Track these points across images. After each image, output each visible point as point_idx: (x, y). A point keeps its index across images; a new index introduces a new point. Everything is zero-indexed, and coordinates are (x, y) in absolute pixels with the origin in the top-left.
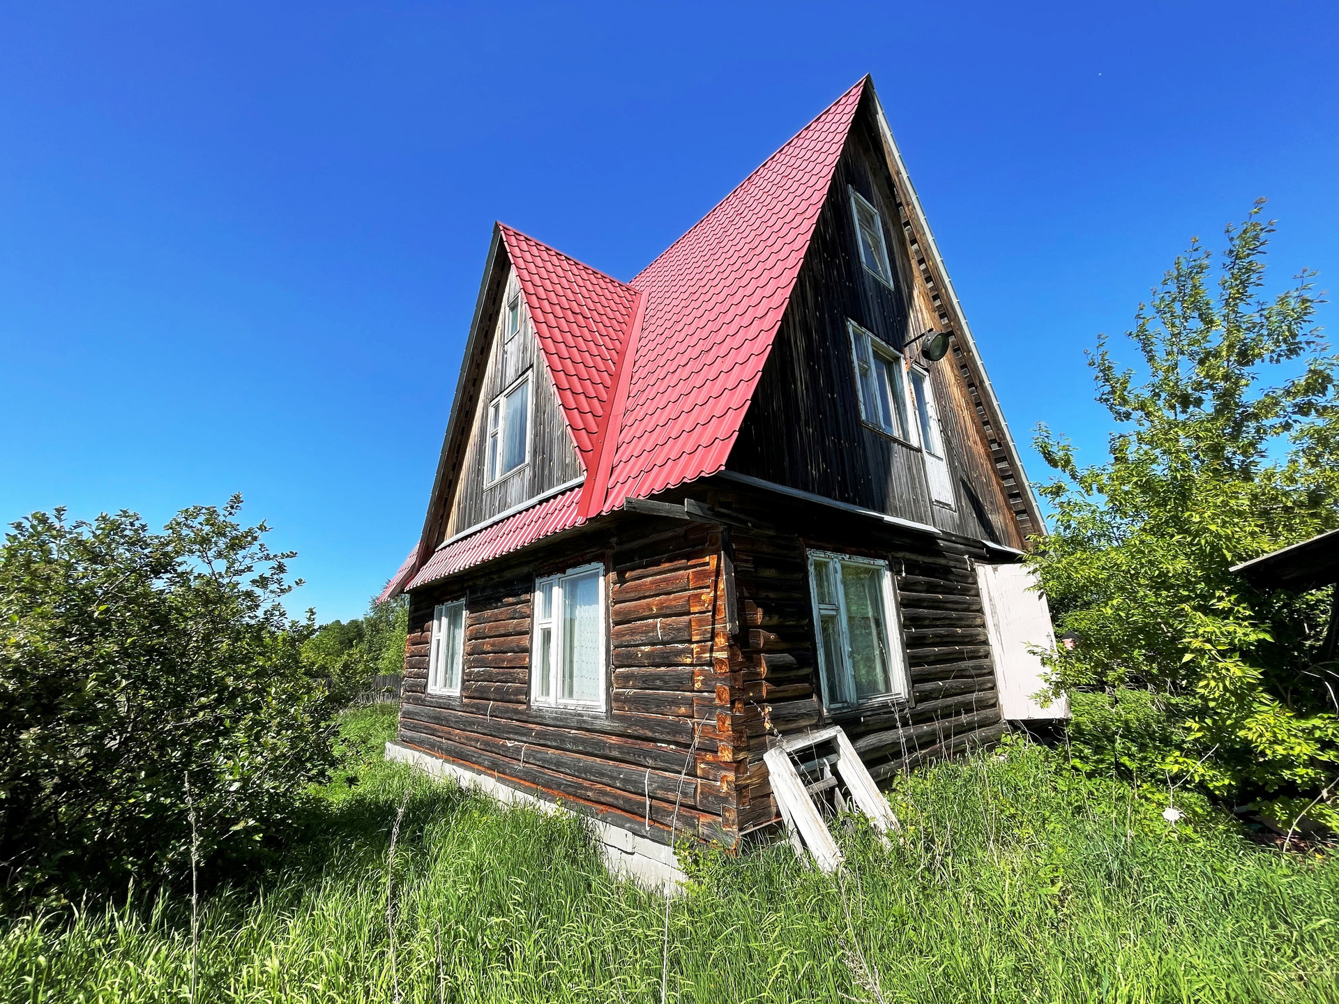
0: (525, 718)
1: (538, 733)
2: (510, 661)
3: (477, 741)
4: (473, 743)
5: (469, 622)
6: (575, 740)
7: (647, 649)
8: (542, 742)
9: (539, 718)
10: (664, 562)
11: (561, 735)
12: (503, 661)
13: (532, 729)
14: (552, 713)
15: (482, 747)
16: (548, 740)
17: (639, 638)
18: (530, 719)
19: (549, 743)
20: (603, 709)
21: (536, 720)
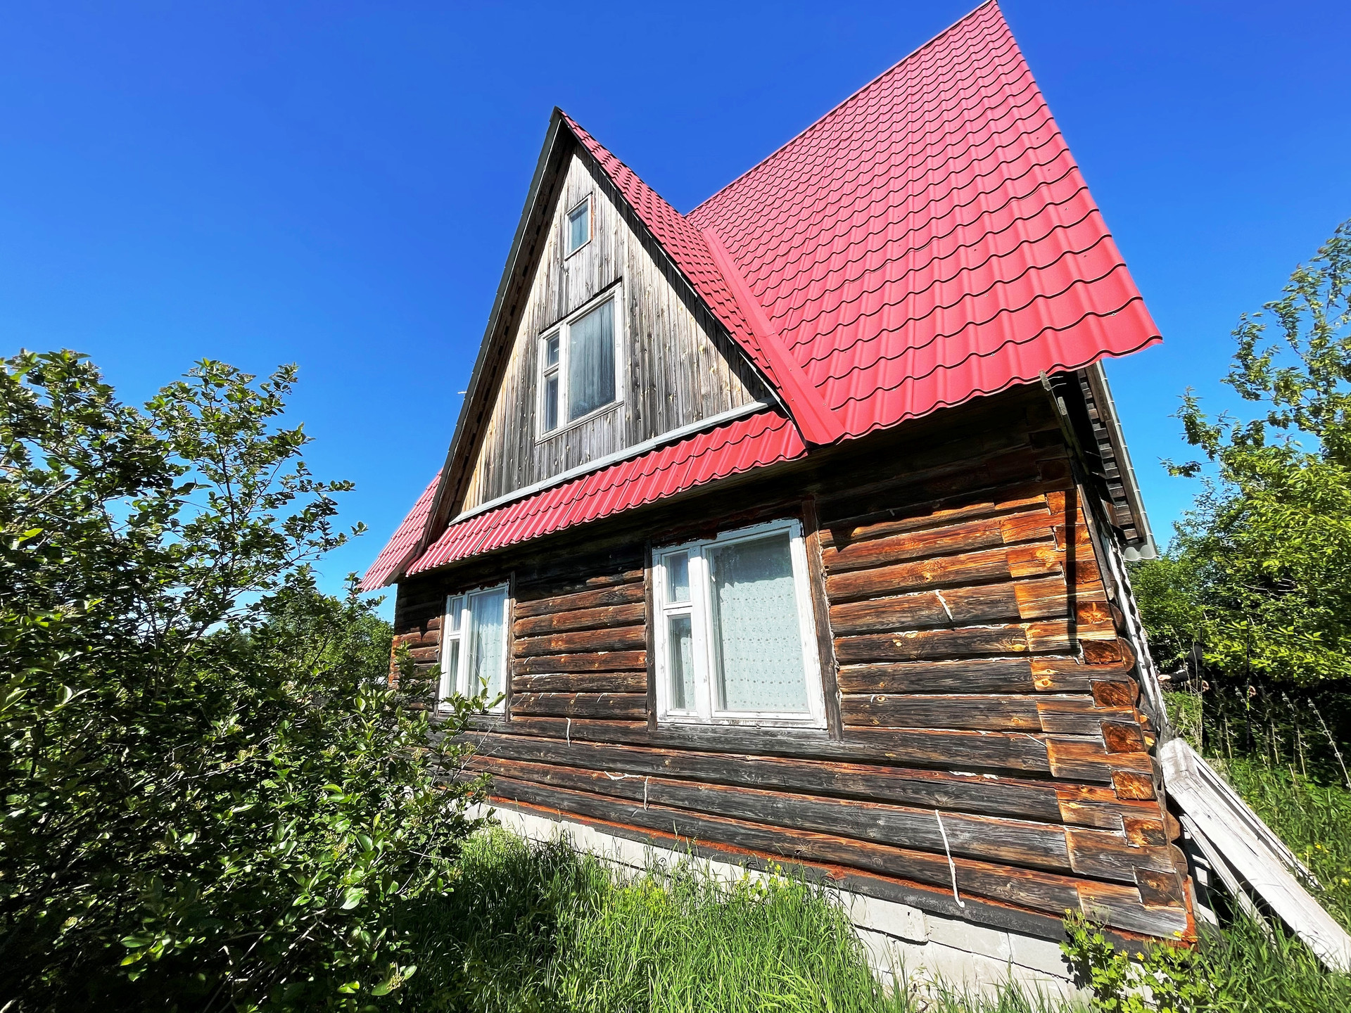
0: (646, 739)
1: (675, 762)
2: (604, 662)
3: (546, 773)
4: (536, 777)
5: (516, 613)
6: (760, 769)
7: (912, 635)
8: (687, 773)
9: (677, 740)
10: (939, 509)
11: (728, 763)
12: (593, 662)
13: (664, 756)
14: (705, 731)
15: (555, 781)
16: (701, 770)
17: (894, 620)
18: (658, 742)
19: (703, 775)
20: (823, 723)
21: (671, 742)
